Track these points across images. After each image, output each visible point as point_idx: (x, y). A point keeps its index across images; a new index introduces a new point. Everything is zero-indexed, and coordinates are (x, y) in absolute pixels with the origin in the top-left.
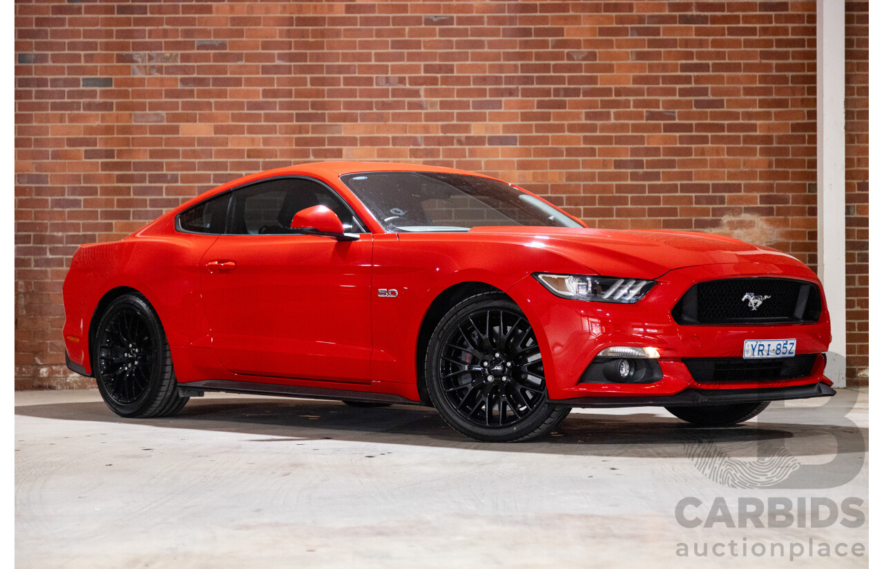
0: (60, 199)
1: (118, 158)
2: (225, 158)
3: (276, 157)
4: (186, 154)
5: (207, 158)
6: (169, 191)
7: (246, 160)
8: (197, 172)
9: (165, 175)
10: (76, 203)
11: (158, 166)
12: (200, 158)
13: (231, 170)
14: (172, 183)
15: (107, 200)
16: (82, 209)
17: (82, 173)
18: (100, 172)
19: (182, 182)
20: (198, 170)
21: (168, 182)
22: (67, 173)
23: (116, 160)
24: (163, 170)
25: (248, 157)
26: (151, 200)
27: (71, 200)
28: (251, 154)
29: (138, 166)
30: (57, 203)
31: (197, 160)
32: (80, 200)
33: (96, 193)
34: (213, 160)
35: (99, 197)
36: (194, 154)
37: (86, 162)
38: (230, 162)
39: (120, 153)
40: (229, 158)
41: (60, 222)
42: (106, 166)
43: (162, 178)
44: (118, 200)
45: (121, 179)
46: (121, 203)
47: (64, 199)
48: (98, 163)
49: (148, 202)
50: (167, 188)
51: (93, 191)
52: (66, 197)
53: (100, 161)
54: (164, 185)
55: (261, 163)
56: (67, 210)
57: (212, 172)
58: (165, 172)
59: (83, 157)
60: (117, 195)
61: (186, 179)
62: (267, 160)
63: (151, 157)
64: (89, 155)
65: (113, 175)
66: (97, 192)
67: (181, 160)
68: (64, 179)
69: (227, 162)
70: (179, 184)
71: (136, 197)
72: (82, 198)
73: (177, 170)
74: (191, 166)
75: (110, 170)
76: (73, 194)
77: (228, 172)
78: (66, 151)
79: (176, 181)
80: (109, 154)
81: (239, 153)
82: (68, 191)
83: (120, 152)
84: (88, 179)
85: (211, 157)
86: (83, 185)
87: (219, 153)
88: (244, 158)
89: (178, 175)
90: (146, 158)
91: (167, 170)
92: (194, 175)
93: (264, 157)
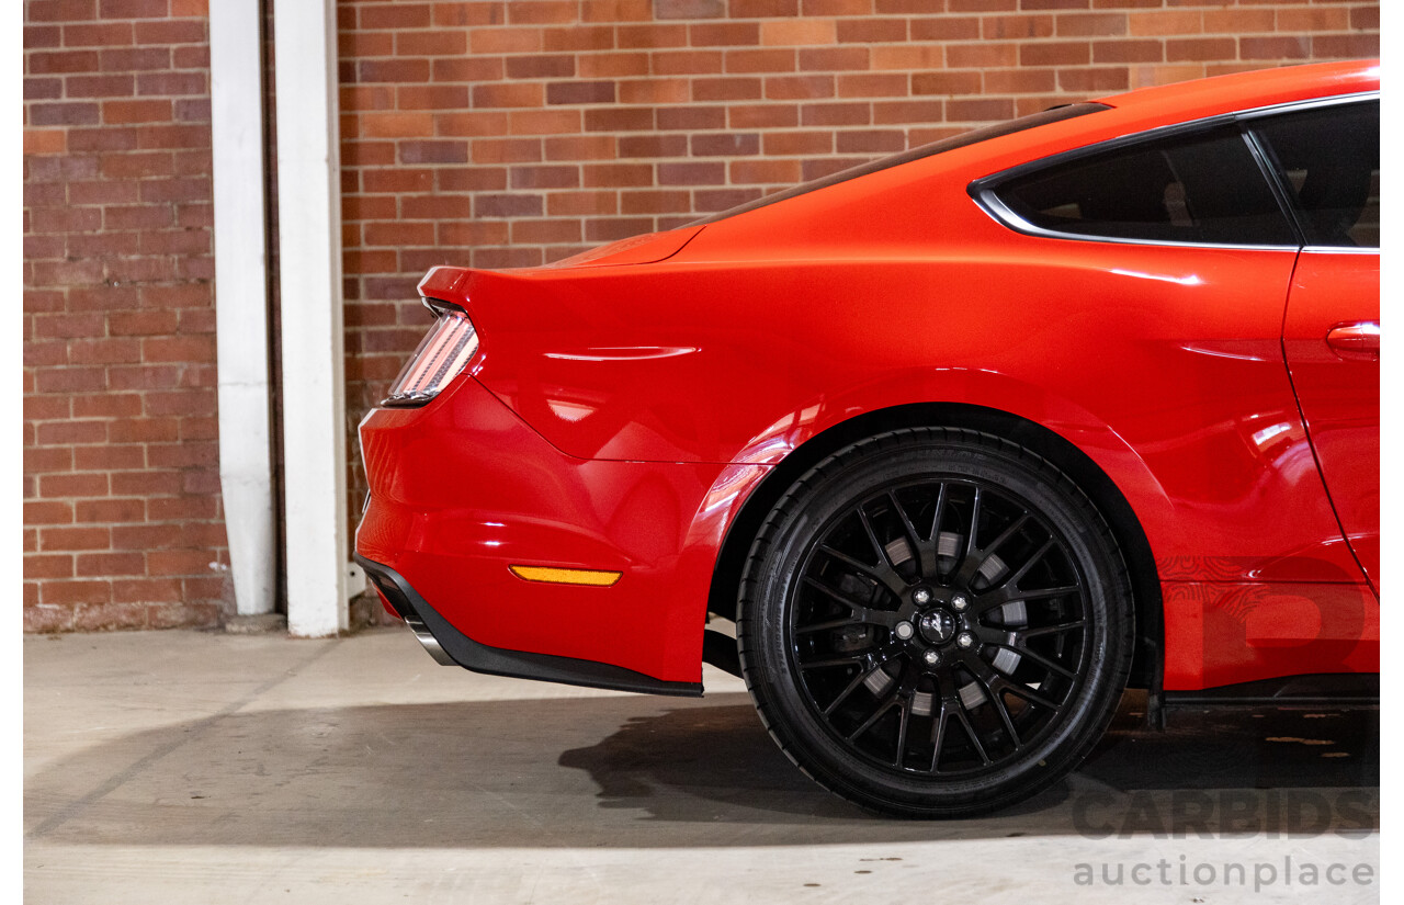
0: (495, 197)
1: (623, 100)
2: (861, 96)
3: (978, 91)
4: (775, 89)
5: (823, 96)
6: (738, 172)
7: (911, 98)
8: (800, 129)
9: (730, 138)
10: (532, 204)
11: (713, 117)
12: (807, 96)
13: (876, 123)
14: (746, 154)
15: (600, 196)
16: (545, 217)
17: (543, 137)
18: (584, 134)
19: (767, 152)
20: (804, 124)
21: (737, 153)
22: (510, 137)
23: (618, 105)
24: (723, 127)
25: (916, 91)
26: (698, 194)
27: (518, 198)
28: (921, 84)
29: (668, 118)
30: (488, 206)
31: (800, 103)
32: (540, 198)
33: (573, 181)
34: (836, 100)
35: (582, 189)
36: (795, 88)
37: (552, 112)
38: (876, 105)
39: (628, 90)
40: (872, 95)
41: (497, 247)
42: (595, 120)
43: (723, 145)
44: (626, 196)
45: (629, 148)
46: (631, 202)
47: (503, 197)
48: (577, 113)
49: (692, 200)
50: (734, 166)
51: (568, 177)
52: (509, 191)
53: (582, 107)
54: (728, 160)
55: (944, 106)
56: (511, 220)
57: (835, 129)
58: (728, 130)
59: (545, 100)
60: (622, 185)
61: (774, 145)
62: (958, 98)
63: (697, 97)
64: (557, 94)
65: (613, 138)
66: (577, 180)
67: (764, 101)
68: (505, 151)
69: (867, 104)
70: (761, 157)
71: (666, 188)
72: (543, 192)
73: (756, 125)
74: (787, 116)
75: (606, 129)
76: (524, 184)
77: (872, 127)
78: (506, 87)
79: (755, 151)
80: (604, 92)
81: (894, 84)
82: (513, 178)
83: (626, 86)
84: (556, 148)
85: (832, 95)
86: (545, 163)
87: (850, 85)
88: (905, 94)
89: (757, 136)
90: (686, 100)
91: (733, 126)
92: (792, 135)
93: (951, 92)
